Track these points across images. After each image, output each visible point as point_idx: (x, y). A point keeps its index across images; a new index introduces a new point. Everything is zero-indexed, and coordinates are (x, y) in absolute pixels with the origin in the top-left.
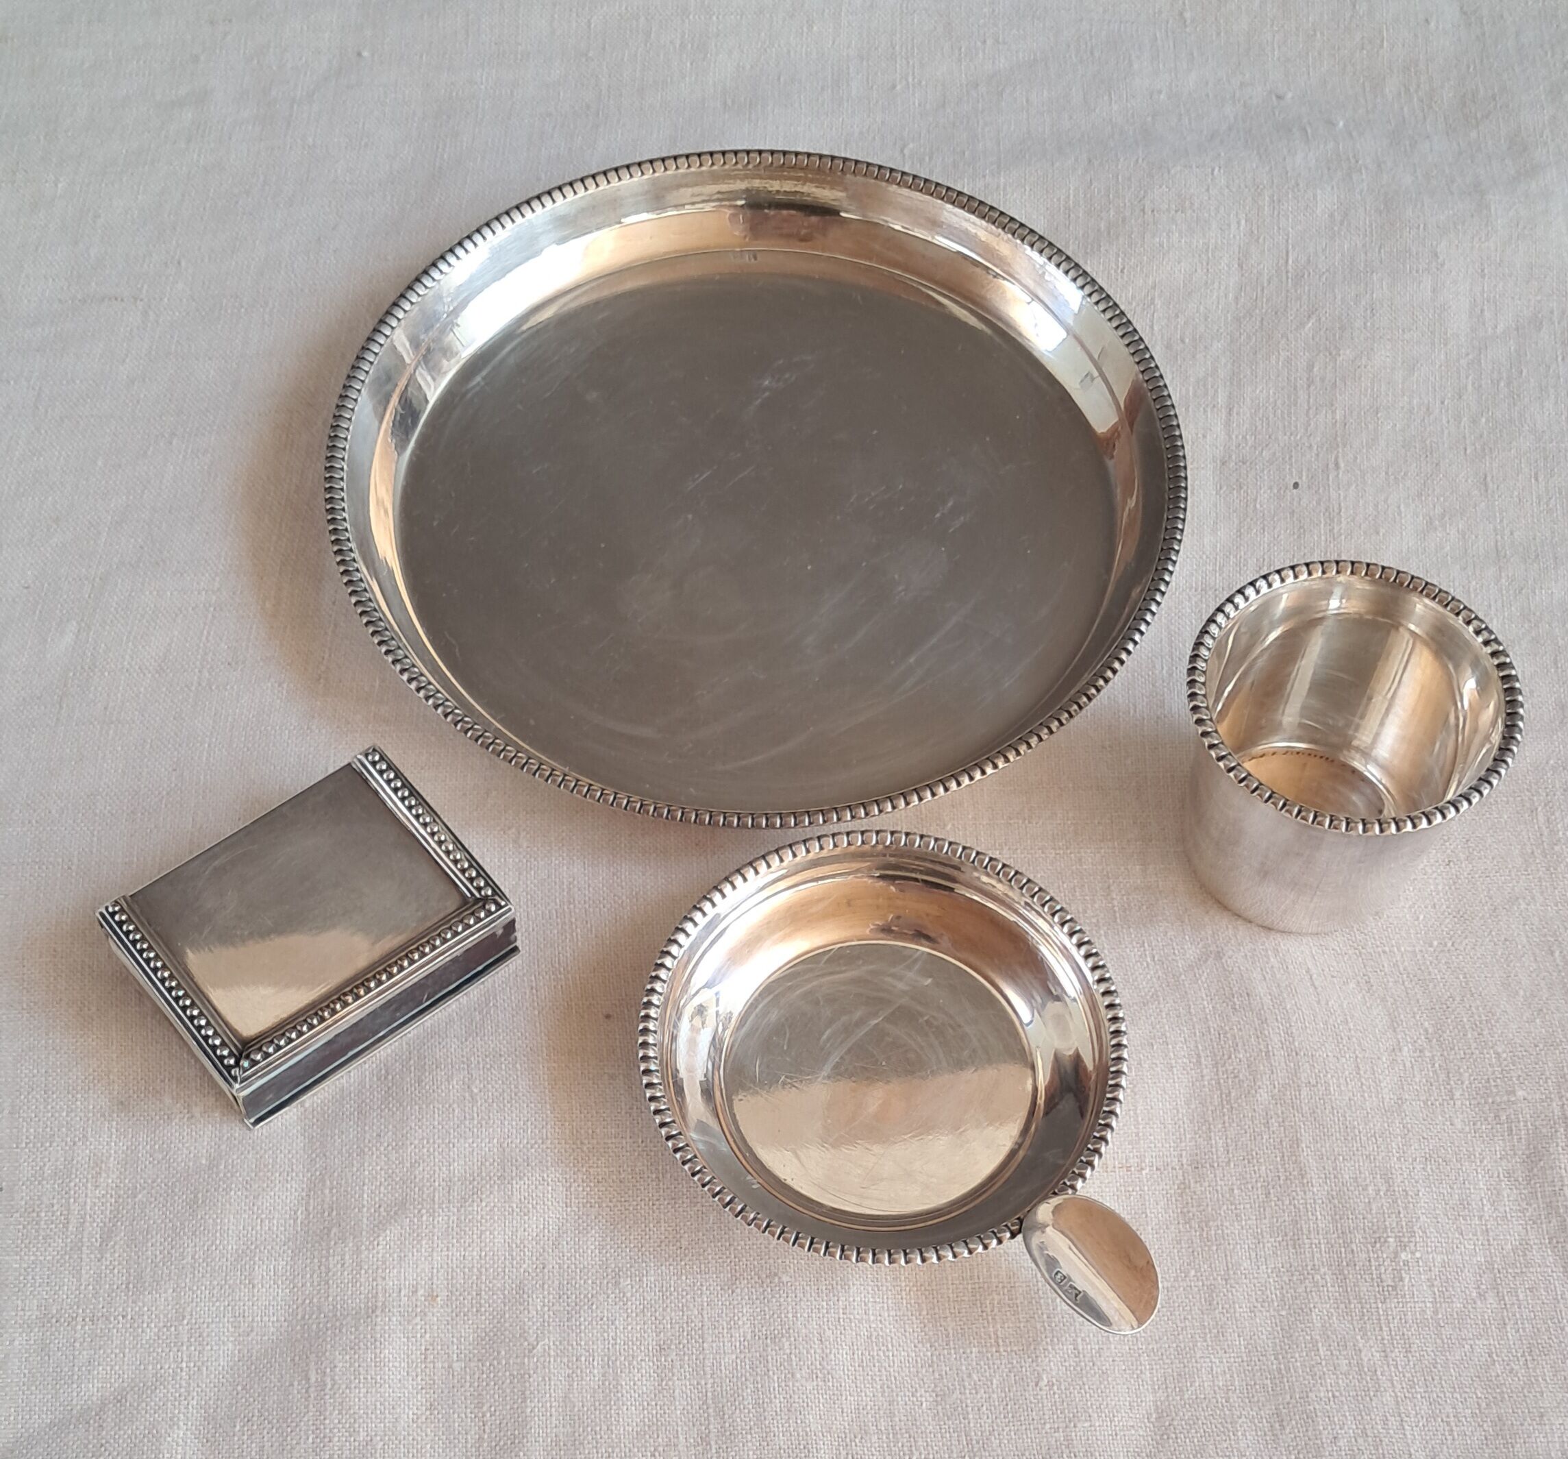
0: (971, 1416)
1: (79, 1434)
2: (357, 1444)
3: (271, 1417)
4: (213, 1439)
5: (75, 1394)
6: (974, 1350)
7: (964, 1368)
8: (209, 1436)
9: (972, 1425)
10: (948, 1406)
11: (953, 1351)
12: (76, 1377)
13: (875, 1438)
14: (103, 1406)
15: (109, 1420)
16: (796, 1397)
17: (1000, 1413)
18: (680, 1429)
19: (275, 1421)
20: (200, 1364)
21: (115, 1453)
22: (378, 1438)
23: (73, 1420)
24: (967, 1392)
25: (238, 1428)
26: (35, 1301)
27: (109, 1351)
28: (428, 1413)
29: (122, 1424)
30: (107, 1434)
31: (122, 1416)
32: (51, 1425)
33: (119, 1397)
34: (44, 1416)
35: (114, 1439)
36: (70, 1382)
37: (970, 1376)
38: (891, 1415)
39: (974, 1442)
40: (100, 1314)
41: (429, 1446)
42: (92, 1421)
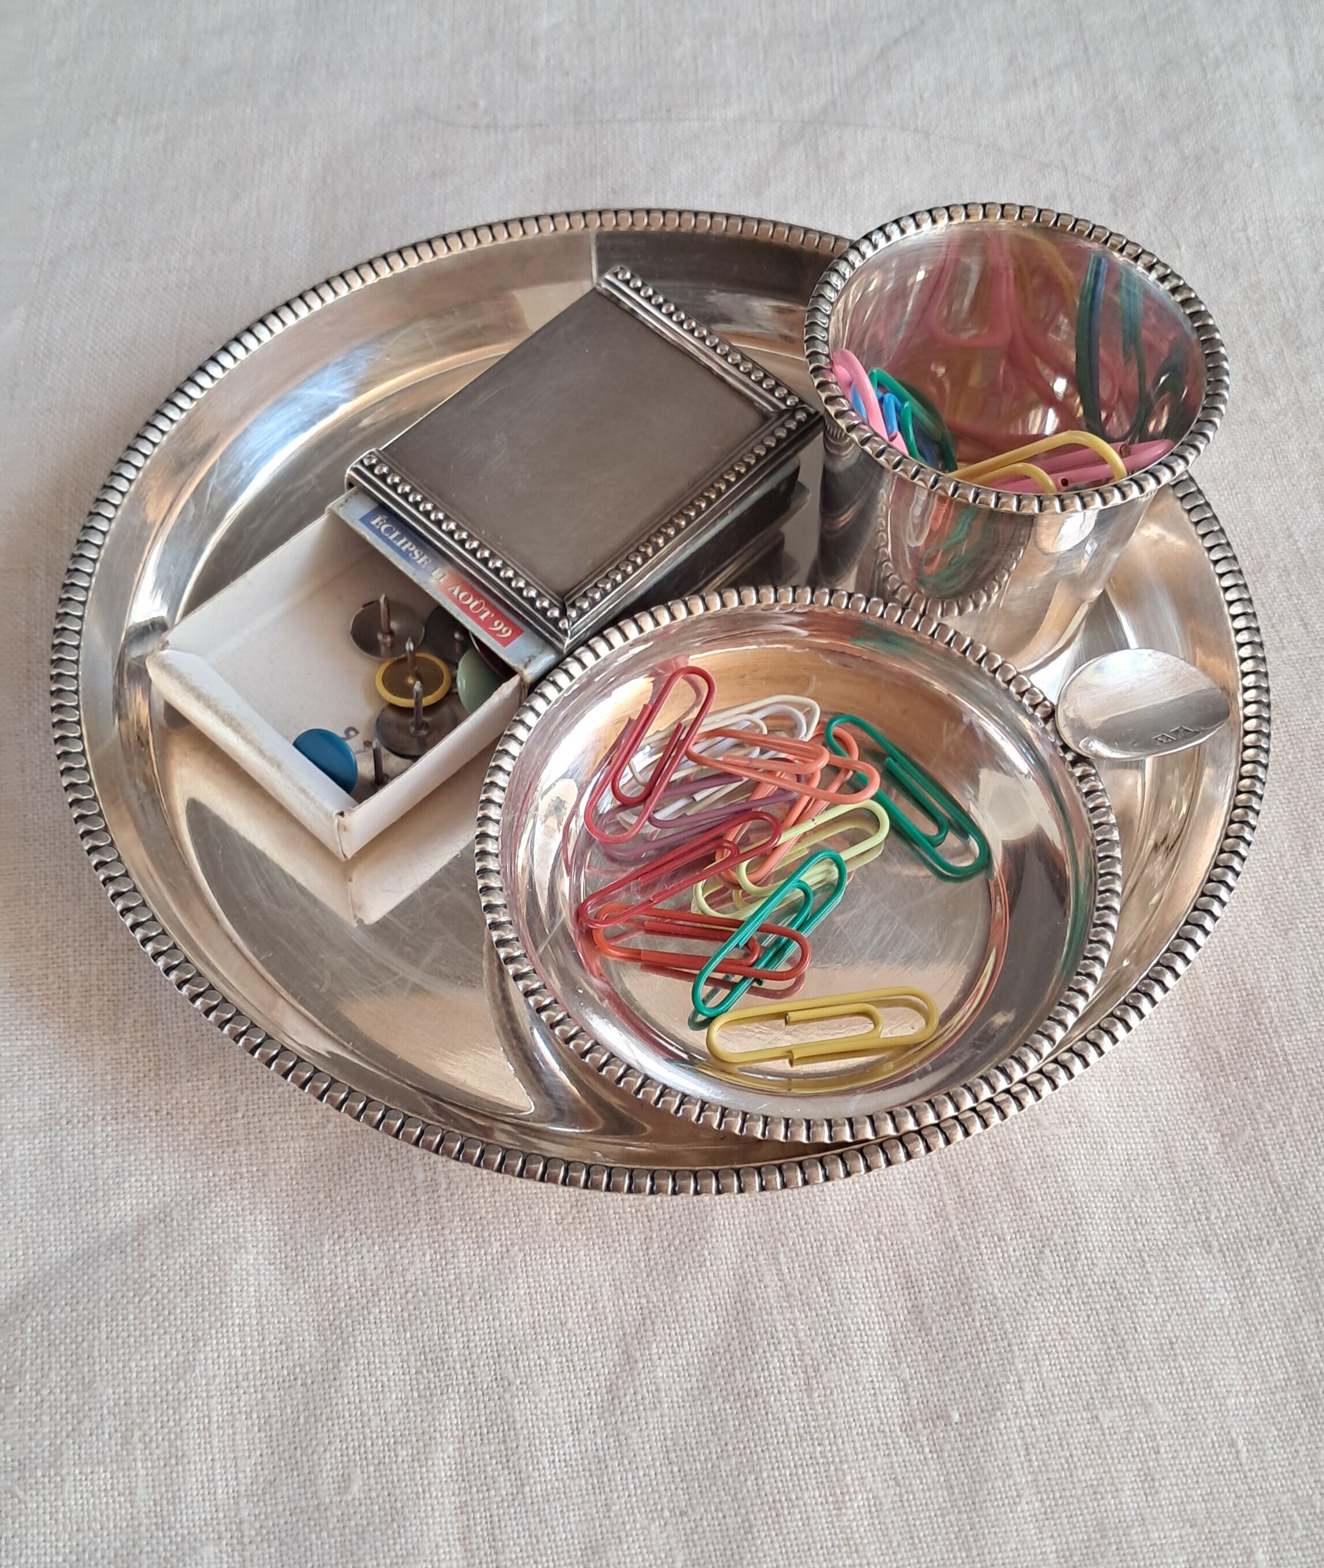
0: (1273, 1157)
1: (113, 1267)
2: (489, 1258)
3: (369, 1231)
4: (294, 1265)
5: (101, 1215)
6: (1258, 1072)
7: (1251, 1097)
8: (289, 1260)
9: (1277, 1168)
10: (1240, 1148)
11: (1231, 1078)
12: (101, 1193)
13: (1157, 1197)
14: (142, 1228)
15: (152, 1246)
16: (1049, 1148)
17: (1309, 1149)
18: (905, 1203)
19: (376, 1235)
20: (265, 1167)
21: (166, 1290)
22: (516, 1248)
23: (103, 1250)
24: (1262, 1126)
25: (327, 1247)
26: (37, 1098)
27: (142, 1157)
28: (574, 1211)
29: (170, 1250)
30: (151, 1265)
31: (170, 1240)
32: (74, 1258)
33: (162, 1215)
34: (63, 1248)
35: (162, 1271)
36: (94, 1200)
37: (1260, 1107)
38: (1172, 1165)
39: (1284, 1189)
40: (125, 1110)
41: (582, 1253)
42: (129, 1249)
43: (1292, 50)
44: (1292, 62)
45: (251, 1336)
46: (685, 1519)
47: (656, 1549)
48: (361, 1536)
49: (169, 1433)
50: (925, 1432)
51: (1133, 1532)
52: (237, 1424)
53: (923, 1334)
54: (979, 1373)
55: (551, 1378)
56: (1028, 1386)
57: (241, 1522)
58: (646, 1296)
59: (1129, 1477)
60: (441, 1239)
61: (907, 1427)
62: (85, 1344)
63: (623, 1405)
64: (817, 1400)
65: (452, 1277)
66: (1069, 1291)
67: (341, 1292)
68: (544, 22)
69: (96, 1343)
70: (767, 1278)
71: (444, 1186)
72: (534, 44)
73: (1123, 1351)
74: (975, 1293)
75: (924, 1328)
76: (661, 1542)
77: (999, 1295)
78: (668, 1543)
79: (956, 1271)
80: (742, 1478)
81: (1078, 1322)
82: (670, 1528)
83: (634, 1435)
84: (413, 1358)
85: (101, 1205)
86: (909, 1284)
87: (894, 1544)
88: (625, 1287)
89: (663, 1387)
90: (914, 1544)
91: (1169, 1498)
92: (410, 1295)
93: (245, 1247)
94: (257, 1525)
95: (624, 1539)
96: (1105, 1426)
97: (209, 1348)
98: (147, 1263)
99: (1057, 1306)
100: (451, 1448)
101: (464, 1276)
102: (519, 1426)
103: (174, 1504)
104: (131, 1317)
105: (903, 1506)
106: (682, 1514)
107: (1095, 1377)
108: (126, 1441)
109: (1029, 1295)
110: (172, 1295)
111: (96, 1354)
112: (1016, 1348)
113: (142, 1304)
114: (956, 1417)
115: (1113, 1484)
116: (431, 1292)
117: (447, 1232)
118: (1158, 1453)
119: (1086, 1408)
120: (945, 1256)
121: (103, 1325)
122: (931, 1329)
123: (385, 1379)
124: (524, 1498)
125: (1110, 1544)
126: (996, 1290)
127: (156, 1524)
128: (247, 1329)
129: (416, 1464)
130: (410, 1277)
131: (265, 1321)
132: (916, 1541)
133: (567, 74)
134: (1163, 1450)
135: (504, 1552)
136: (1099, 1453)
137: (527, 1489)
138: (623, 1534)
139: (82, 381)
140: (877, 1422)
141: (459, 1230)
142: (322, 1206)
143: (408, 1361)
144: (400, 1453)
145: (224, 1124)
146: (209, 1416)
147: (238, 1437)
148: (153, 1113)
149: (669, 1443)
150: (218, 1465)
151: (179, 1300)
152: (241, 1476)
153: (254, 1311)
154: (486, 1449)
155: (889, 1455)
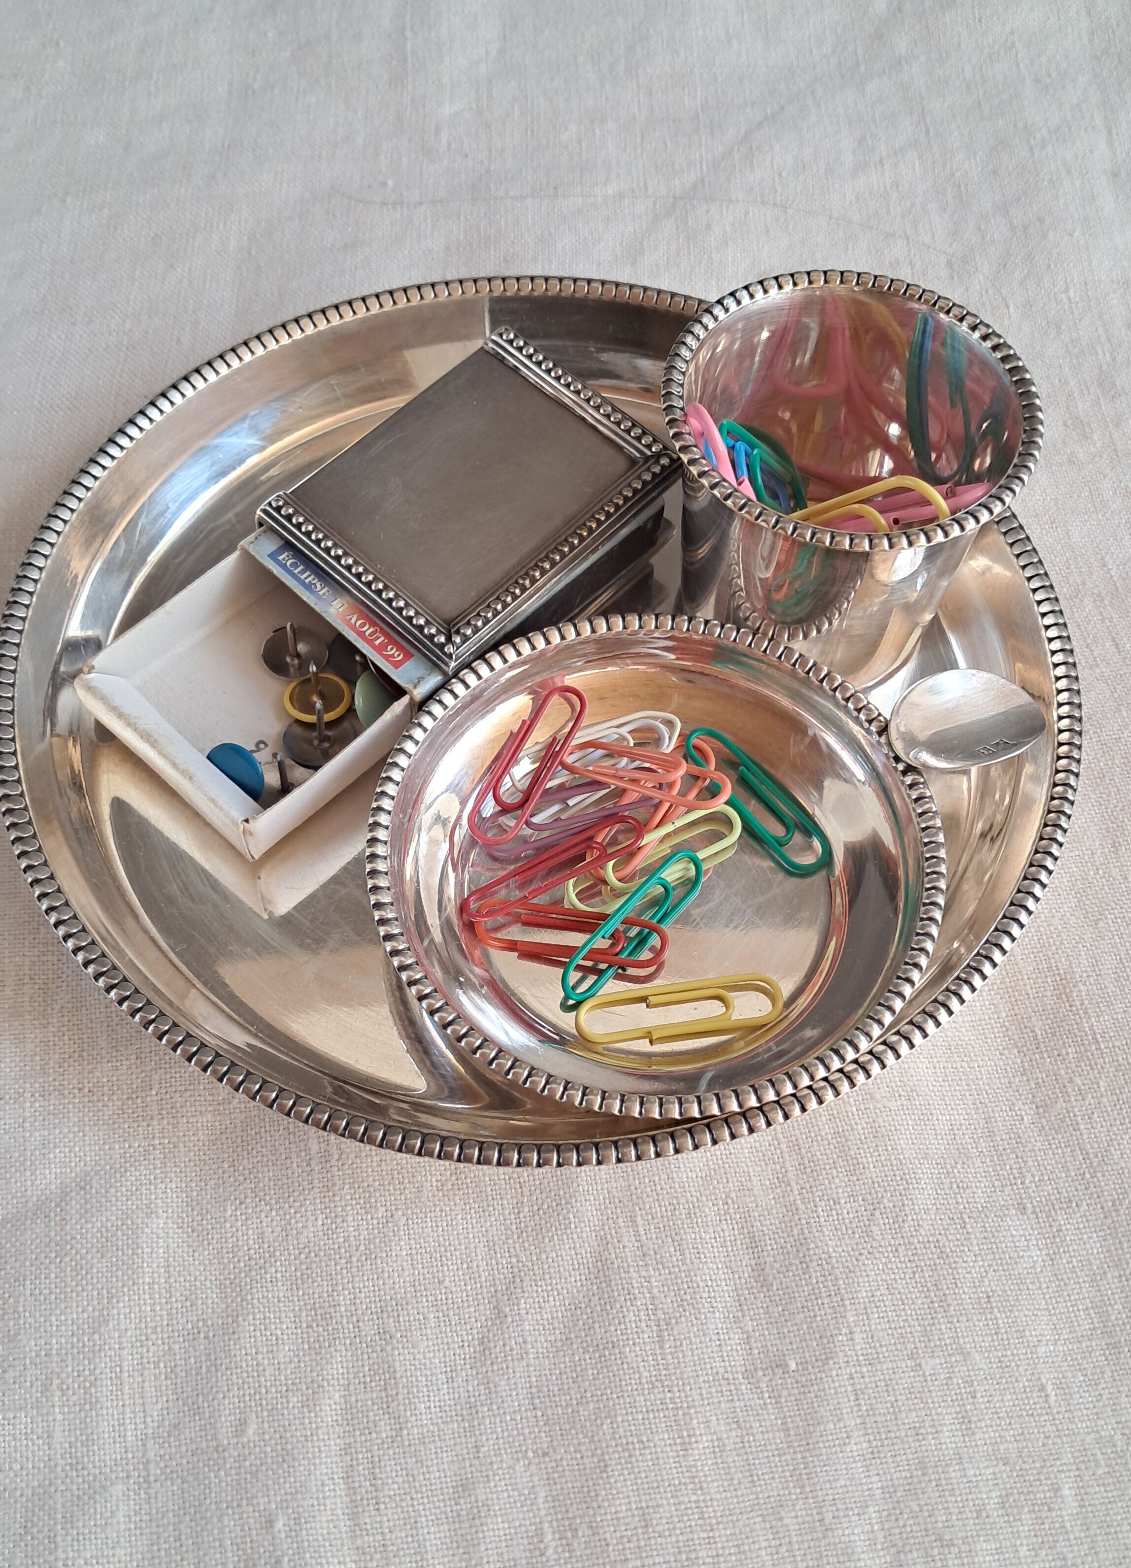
0: (1082, 1127)
1: (37, 1230)
2: (375, 1222)
3: (268, 1198)
4: (200, 1228)
5: (29, 1183)
6: (1070, 1050)
7: (1063, 1072)
8: (195, 1224)
9: (1085, 1137)
10: (1053, 1118)
11: (1045, 1055)
12: (29, 1163)
13: (978, 1163)
14: (65, 1194)
15: (74, 1212)
16: (881, 1120)
17: (1115, 1119)
18: (751, 1170)
19: (273, 1202)
20: (175, 1139)
21: (84, 1251)
22: (400, 1213)
23: (29, 1214)
24: (1073, 1099)
25: (229, 1213)
27: (66, 1130)
28: (454, 1178)
29: (89, 1215)
30: (72, 1229)
31: (89, 1206)
33: (83, 1183)
35: (81, 1234)
36: (22, 1168)
37: (1071, 1081)
38: (991, 1134)
39: (1092, 1156)
40: (51, 1088)
41: (460, 1217)
42: (52, 1214)
43: (1110, 131)
44: (1110, 143)
45: (160, 1293)
46: (547, 1459)
47: (520, 1486)
48: (254, 1475)
49: (85, 1381)
50: (765, 1379)
51: (951, 1469)
52: (146, 1373)
53: (765, 1289)
54: (814, 1325)
55: (429, 1332)
56: (858, 1337)
57: (148, 1462)
58: (516, 1256)
59: (948, 1419)
60: (332, 1205)
61: (749, 1375)
62: (11, 1300)
63: (493, 1356)
64: (668, 1351)
65: (342, 1240)
66: (897, 1250)
67: (240, 1254)
68: (447, 110)
69: (21, 1299)
70: (625, 1239)
71: (336, 1157)
72: (438, 130)
73: (945, 1304)
74: (812, 1252)
75: (765, 1284)
76: (525, 1480)
77: (834, 1254)
78: (532, 1481)
79: (795, 1232)
80: (599, 1422)
81: (904, 1278)
82: (533, 1467)
83: (503, 1383)
84: (304, 1314)
85: (28, 1173)
86: (753, 1243)
87: (735, 1482)
88: (497, 1248)
89: (529, 1339)
90: (753, 1481)
91: (984, 1439)
92: (303, 1256)
93: (156, 1212)
94: (162, 1465)
95: (491, 1478)
96: (927, 1373)
97: (121, 1305)
98: (68, 1227)
99: (885, 1263)
100: (337, 1395)
101: (352, 1239)
102: (398, 1375)
103: (87, 1446)
104: (53, 1276)
105: (744, 1447)
106: (545, 1454)
107: (918, 1328)
108: (45, 1389)
109: (860, 1254)
110: (89, 1257)
111: (21, 1309)
112: (847, 1303)
113: (63, 1264)
114: (793, 1365)
115: (934, 1426)
116: (322, 1253)
117: (337, 1198)
118: (974, 1397)
119: (911, 1357)
120: (786, 1219)
121: (28, 1282)
122: (772, 1285)
123: (279, 1333)
124: (403, 1440)
125: (930, 1481)
126: (831, 1250)
127: (71, 1464)
128: (156, 1287)
129: (306, 1410)
130: (303, 1240)
131: (172, 1280)
132: (756, 1478)
133: (466, 156)
134: (979, 1395)
135: (383, 1490)
136: (921, 1398)
137: (405, 1432)
138: (491, 1473)
139: (30, 432)
140: (722, 1370)
141: (349, 1197)
142: (226, 1175)
143: (299, 1317)
144: (291, 1399)
145: (139, 1101)
146: (120, 1366)
147: (146, 1384)
148: (76, 1091)
149: (534, 1390)
150: (128, 1410)
151: (95, 1261)
152: (149, 1419)
153: (162, 1270)
154: (368, 1396)
155: (732, 1400)
